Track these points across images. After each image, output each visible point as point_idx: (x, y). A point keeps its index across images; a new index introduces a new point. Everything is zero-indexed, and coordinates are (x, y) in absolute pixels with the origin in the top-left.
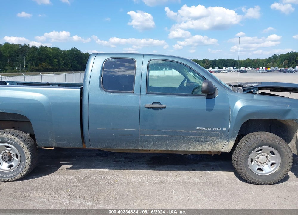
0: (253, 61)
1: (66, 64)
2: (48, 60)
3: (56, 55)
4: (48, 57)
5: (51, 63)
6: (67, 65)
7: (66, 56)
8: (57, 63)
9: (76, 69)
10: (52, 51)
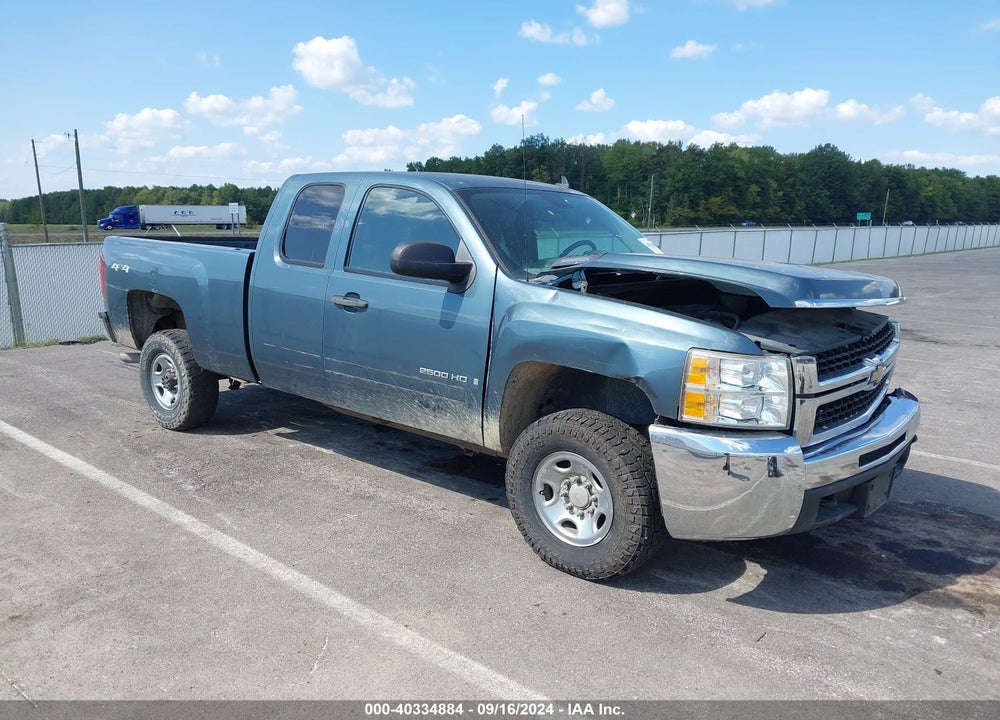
1: (788, 203)
2: (730, 189)
3: (756, 172)
4: (732, 178)
5: (739, 200)
6: (791, 204)
7: (792, 175)
8: (758, 199)
9: (820, 217)
10: (746, 158)
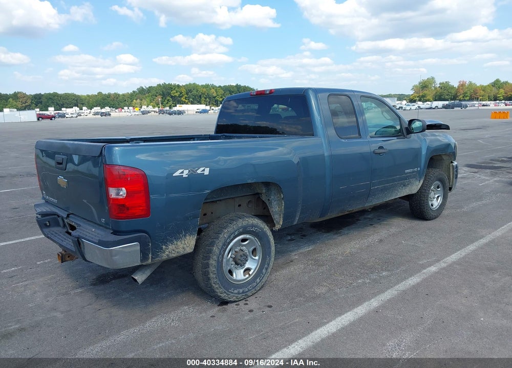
0: (108, 97)
